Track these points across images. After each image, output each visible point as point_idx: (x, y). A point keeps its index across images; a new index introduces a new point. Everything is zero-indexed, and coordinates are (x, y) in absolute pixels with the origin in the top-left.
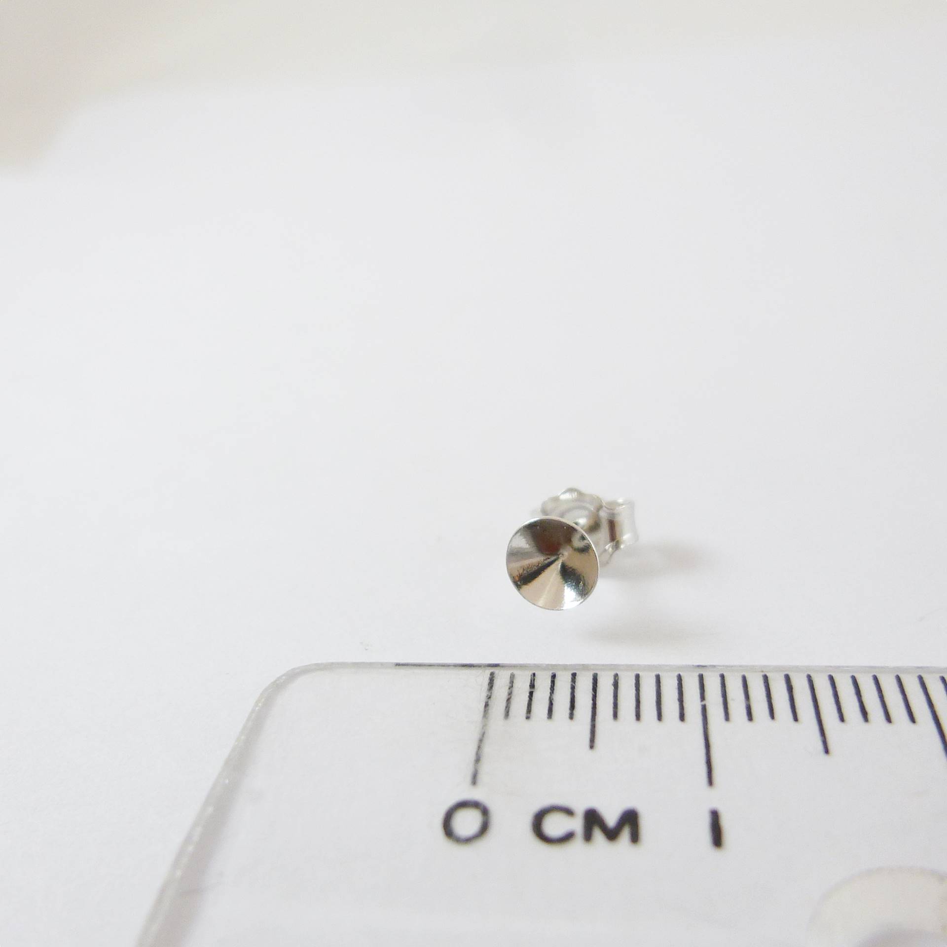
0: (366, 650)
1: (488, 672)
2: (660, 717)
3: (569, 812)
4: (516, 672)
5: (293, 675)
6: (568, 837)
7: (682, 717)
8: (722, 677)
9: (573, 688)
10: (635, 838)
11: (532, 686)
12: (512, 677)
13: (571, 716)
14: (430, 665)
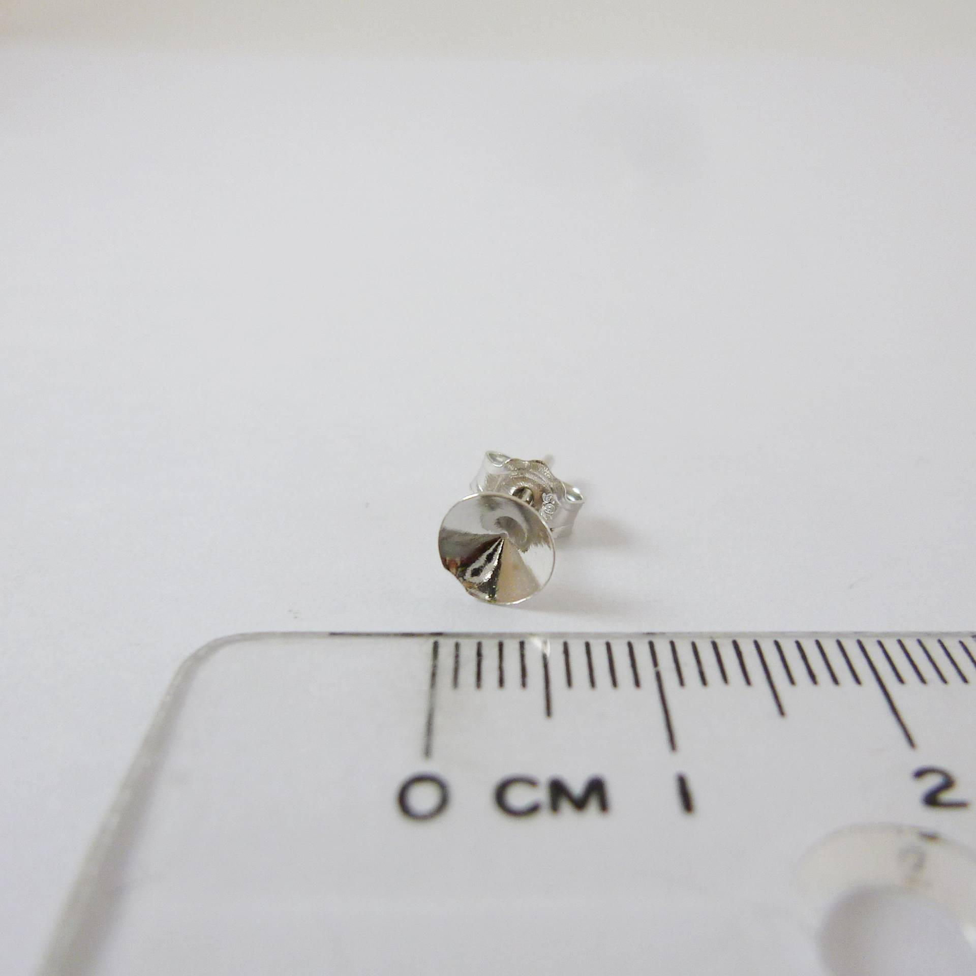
0: (296, 617)
1: (431, 641)
2: (615, 683)
3: (531, 782)
4: (461, 641)
5: (214, 647)
6: (533, 810)
7: (637, 683)
8: (672, 644)
9: (522, 656)
10: (604, 806)
11: (479, 654)
12: (457, 646)
13: (524, 684)
14: (368, 635)
